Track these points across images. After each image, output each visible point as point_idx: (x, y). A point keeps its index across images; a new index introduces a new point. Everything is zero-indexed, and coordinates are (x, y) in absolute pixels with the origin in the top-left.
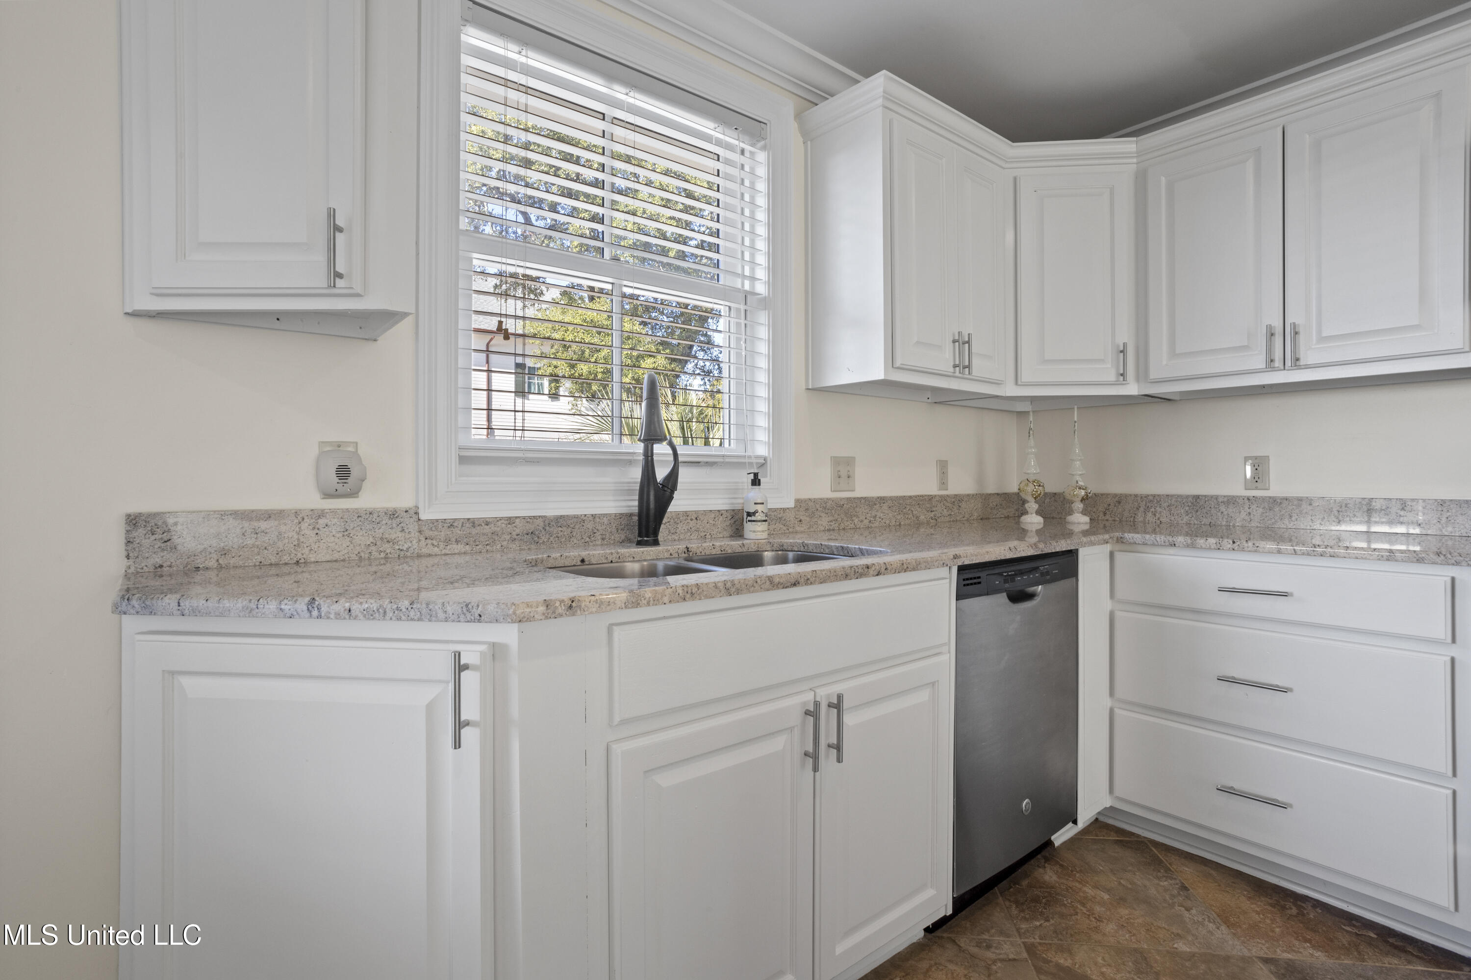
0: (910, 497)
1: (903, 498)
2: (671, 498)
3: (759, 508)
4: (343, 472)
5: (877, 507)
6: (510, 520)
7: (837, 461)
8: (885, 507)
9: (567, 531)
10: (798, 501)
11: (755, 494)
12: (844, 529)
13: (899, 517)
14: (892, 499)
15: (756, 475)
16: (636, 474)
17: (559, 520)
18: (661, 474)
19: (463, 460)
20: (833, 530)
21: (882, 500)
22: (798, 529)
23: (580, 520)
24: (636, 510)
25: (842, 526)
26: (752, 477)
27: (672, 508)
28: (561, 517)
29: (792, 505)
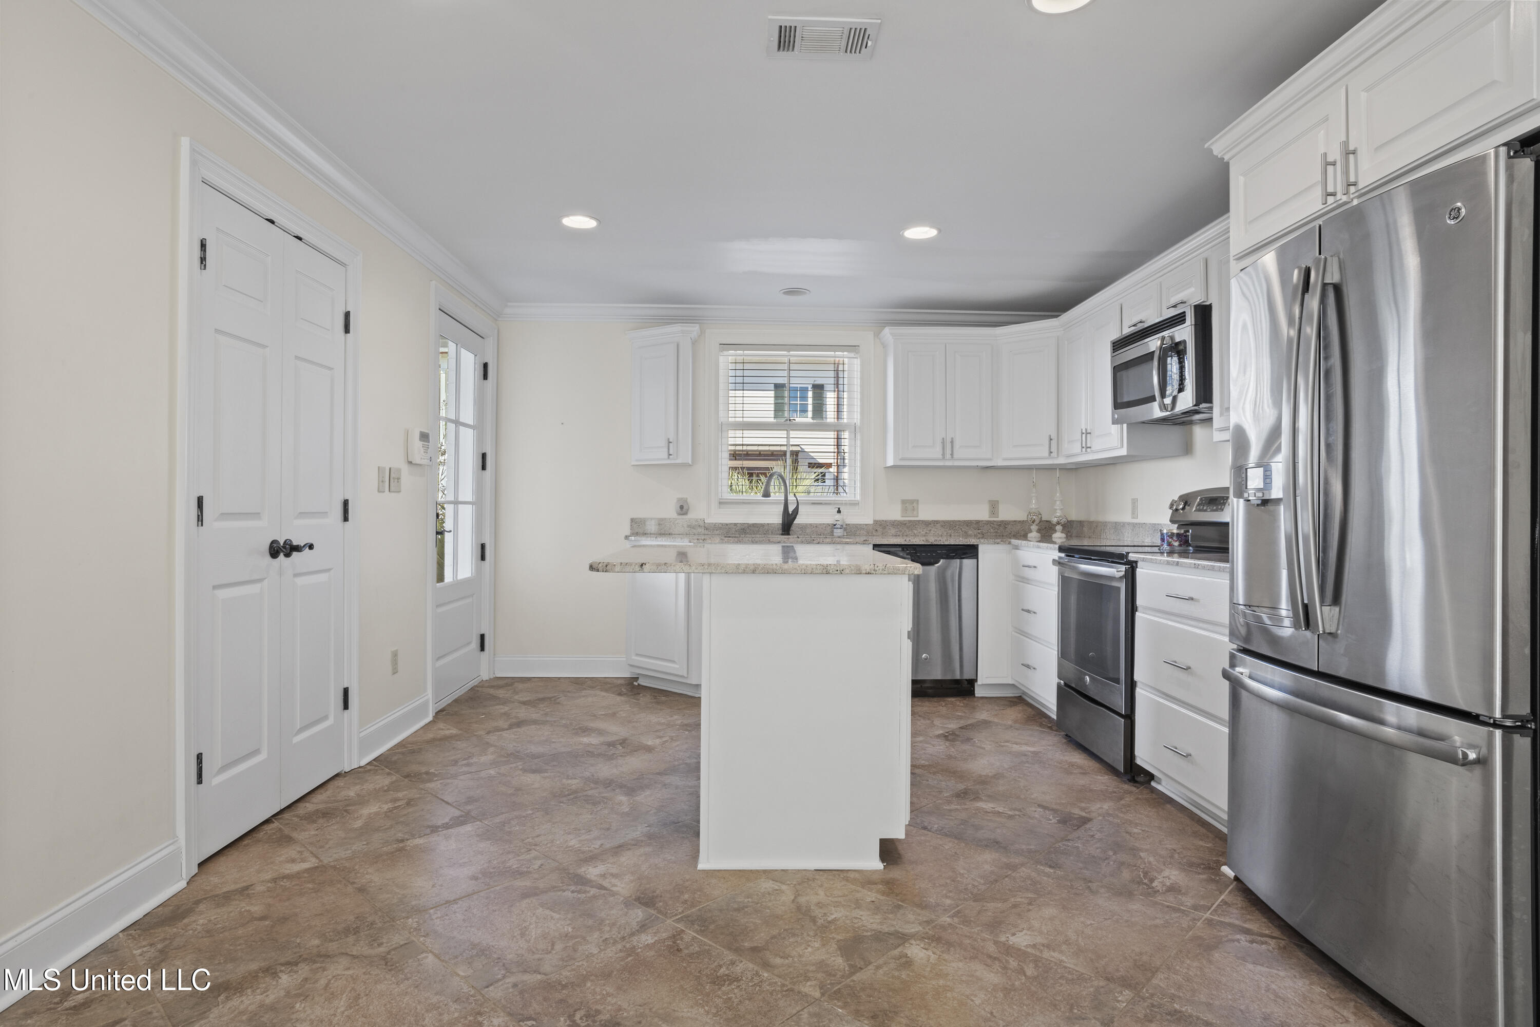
0: (959, 521)
1: (954, 521)
2: (795, 518)
3: (838, 523)
4: (682, 507)
5: (932, 525)
6: (735, 524)
7: (904, 502)
8: (938, 525)
9: (757, 529)
10: (875, 521)
11: (838, 517)
12: (906, 536)
13: (950, 531)
14: (943, 521)
15: (839, 508)
16: (781, 508)
17: (754, 525)
18: (791, 509)
19: (720, 503)
20: (899, 536)
21: (936, 522)
22: (875, 534)
23: (763, 525)
24: (781, 522)
25: (905, 534)
26: (837, 509)
27: (797, 521)
28: (755, 524)
29: (871, 522)
